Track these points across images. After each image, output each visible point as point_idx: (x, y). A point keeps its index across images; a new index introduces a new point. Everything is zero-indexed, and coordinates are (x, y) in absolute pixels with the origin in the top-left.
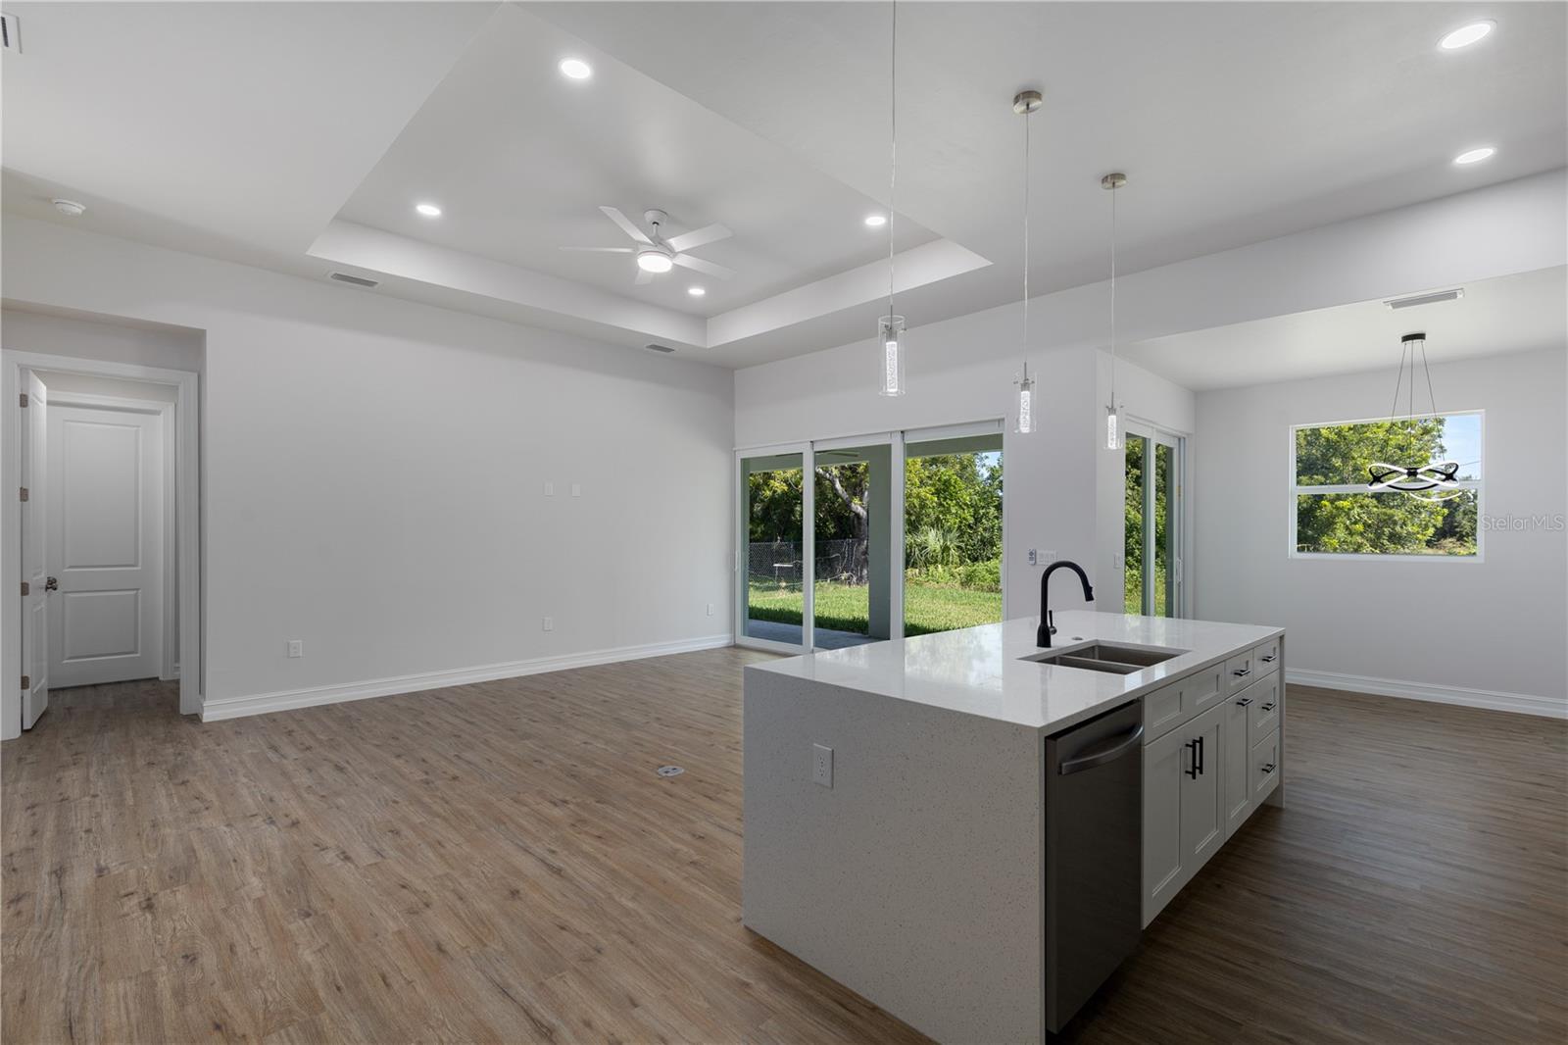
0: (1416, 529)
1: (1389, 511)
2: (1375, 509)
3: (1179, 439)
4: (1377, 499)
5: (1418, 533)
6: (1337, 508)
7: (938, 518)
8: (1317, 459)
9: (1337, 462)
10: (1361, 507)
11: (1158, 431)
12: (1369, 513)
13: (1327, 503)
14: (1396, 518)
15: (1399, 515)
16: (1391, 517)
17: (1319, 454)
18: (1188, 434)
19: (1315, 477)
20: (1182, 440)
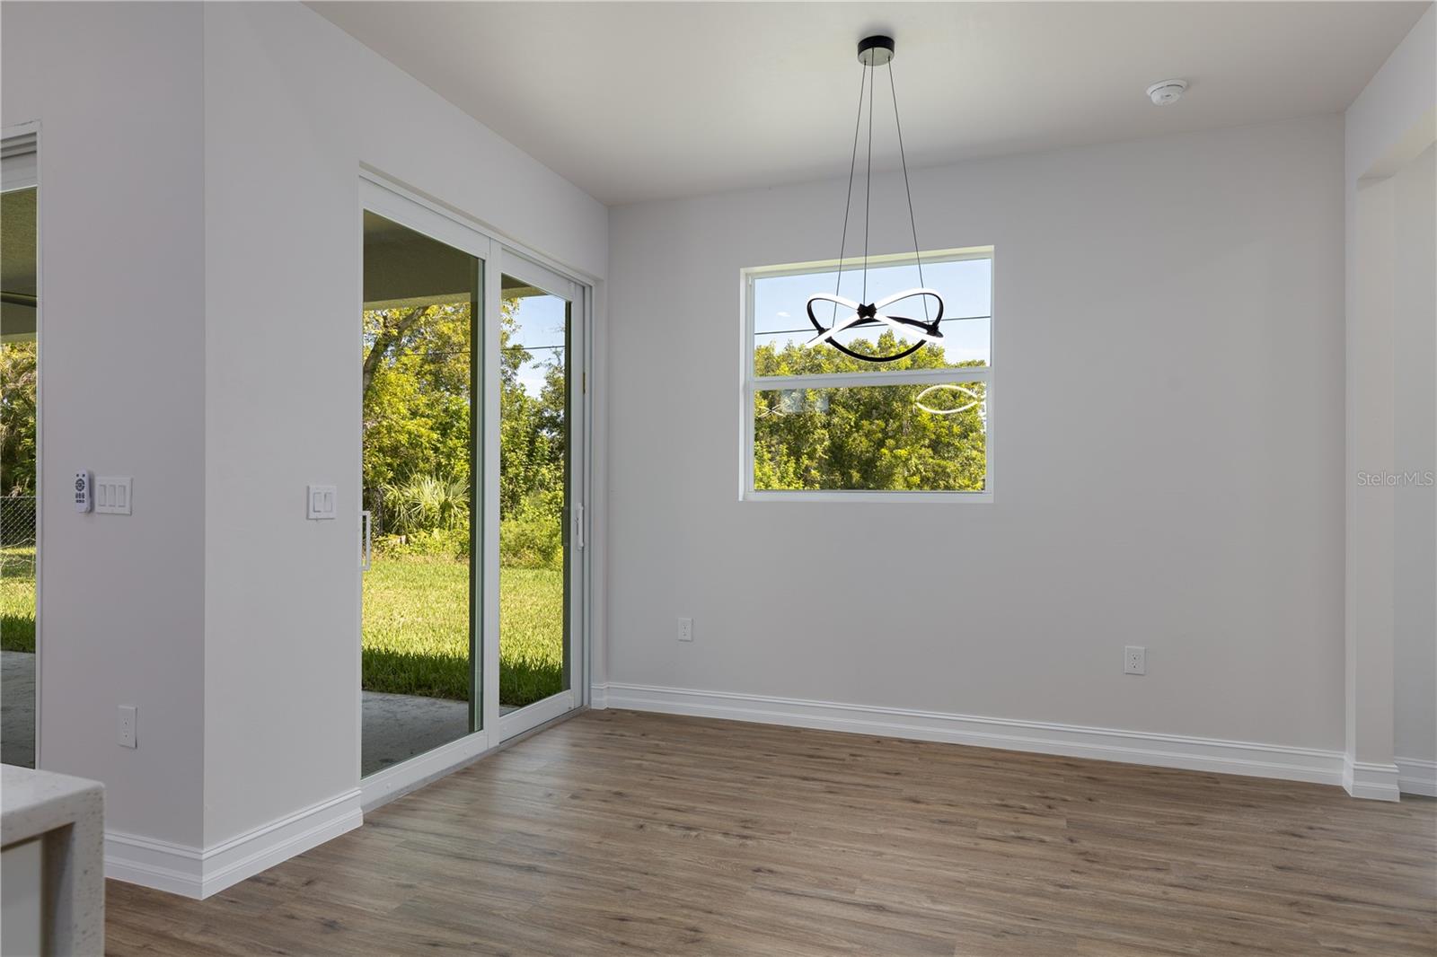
0: (967, 482)
1: (943, 463)
2: (931, 460)
3: (584, 288)
4: (933, 450)
5: (969, 486)
6: (895, 457)
7: (439, 464)
8: (879, 402)
9: (896, 405)
10: (920, 458)
11: (505, 249)
12: (925, 464)
13: (886, 452)
14: (948, 470)
15: (951, 466)
16: (944, 468)
17: (881, 398)
18: (597, 281)
19: (876, 421)
20: (587, 290)
